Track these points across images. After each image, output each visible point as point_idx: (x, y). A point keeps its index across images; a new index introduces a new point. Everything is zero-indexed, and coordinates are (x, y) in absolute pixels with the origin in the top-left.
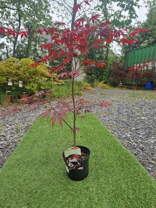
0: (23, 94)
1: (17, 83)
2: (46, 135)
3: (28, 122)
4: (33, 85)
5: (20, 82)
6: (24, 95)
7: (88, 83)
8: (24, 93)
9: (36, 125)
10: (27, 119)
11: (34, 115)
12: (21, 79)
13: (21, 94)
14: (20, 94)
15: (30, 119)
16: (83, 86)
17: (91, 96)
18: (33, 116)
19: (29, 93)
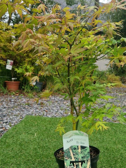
0: (11, 80)
1: (5, 62)
2: (28, 153)
3: (5, 124)
4: (28, 67)
5: (9, 61)
6: (13, 82)
7: (116, 75)
8: (13, 79)
9: (16, 130)
10: (5, 118)
11: (19, 114)
12: (11, 57)
13: (9, 81)
14: (7, 80)
15: (10, 119)
16: (107, 79)
17: (120, 95)
18: (17, 116)
19: (20, 79)
